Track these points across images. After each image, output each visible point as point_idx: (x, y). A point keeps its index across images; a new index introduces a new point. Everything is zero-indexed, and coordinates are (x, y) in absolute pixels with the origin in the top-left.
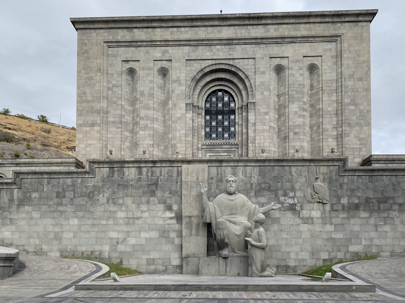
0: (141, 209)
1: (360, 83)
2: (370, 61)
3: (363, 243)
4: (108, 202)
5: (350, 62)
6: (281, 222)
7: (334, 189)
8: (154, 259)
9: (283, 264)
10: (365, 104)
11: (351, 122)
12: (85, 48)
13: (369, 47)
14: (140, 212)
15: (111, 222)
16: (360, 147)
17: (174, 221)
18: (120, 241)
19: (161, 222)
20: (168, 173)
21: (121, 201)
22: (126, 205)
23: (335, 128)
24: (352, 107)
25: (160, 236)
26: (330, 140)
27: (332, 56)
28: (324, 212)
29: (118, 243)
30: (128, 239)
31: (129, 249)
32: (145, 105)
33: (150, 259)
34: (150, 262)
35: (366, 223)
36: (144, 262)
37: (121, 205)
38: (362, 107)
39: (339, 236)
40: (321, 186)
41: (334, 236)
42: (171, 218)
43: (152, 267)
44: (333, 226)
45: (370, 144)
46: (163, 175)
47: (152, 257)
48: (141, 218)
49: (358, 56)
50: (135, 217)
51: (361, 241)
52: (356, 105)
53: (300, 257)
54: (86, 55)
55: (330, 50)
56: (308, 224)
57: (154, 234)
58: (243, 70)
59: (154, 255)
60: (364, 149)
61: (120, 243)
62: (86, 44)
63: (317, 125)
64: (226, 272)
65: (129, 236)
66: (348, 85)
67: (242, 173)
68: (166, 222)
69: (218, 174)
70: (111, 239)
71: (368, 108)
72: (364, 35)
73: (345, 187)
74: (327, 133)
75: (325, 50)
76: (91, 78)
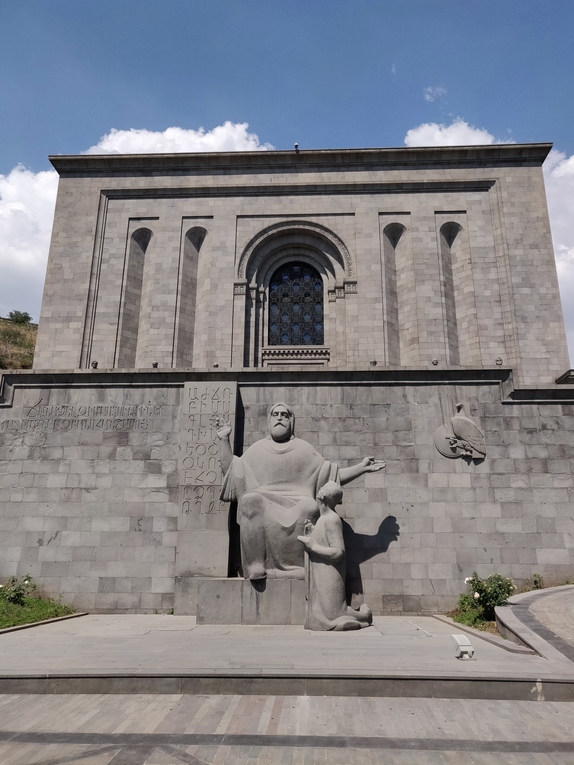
0: (97, 470)
1: (536, 252)
2: (547, 218)
3: (568, 545)
4: (31, 457)
5: (515, 220)
6: (390, 499)
7: (495, 429)
8: (114, 579)
9: (396, 590)
10: (549, 285)
11: (526, 315)
12: (69, 200)
13: (545, 197)
14: (94, 476)
15: (32, 497)
16: (548, 356)
17: (164, 497)
18: (46, 538)
19: (135, 499)
20: (156, 399)
21: (57, 454)
22: (67, 462)
23: (499, 324)
24: (526, 291)
25: (133, 529)
26: (492, 344)
27: (483, 212)
28: (476, 477)
29: (40, 542)
30: (64, 533)
31: (63, 557)
32: (163, 286)
33: (107, 579)
34: (107, 584)
35: (567, 500)
36: (94, 586)
37: (58, 461)
38: (543, 291)
39: (512, 527)
40: (467, 423)
41: (501, 528)
42: (158, 490)
43: (110, 599)
44: (498, 506)
45: (566, 351)
46: (147, 401)
47: (110, 573)
48: (96, 488)
49: (527, 210)
50: (82, 486)
51: (562, 540)
52: (532, 286)
53: (431, 576)
54: (70, 210)
55: (480, 202)
56: (445, 501)
57: (120, 524)
58: (335, 232)
59: (115, 570)
60: (555, 361)
61: (45, 543)
62: (72, 194)
63: (467, 319)
64: (258, 613)
65: (65, 527)
66: (516, 256)
67: (308, 399)
68: (146, 499)
69: (258, 401)
70: (28, 533)
71: (554, 291)
72: (534, 179)
73: (516, 425)
74: (485, 332)
75: (470, 203)
76: (74, 245)
